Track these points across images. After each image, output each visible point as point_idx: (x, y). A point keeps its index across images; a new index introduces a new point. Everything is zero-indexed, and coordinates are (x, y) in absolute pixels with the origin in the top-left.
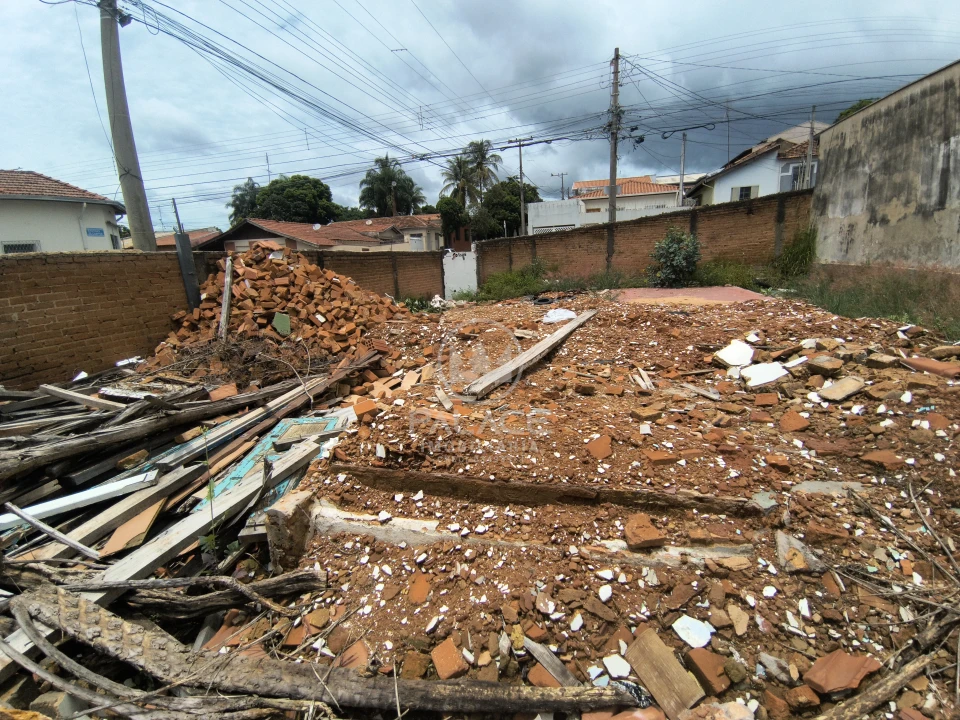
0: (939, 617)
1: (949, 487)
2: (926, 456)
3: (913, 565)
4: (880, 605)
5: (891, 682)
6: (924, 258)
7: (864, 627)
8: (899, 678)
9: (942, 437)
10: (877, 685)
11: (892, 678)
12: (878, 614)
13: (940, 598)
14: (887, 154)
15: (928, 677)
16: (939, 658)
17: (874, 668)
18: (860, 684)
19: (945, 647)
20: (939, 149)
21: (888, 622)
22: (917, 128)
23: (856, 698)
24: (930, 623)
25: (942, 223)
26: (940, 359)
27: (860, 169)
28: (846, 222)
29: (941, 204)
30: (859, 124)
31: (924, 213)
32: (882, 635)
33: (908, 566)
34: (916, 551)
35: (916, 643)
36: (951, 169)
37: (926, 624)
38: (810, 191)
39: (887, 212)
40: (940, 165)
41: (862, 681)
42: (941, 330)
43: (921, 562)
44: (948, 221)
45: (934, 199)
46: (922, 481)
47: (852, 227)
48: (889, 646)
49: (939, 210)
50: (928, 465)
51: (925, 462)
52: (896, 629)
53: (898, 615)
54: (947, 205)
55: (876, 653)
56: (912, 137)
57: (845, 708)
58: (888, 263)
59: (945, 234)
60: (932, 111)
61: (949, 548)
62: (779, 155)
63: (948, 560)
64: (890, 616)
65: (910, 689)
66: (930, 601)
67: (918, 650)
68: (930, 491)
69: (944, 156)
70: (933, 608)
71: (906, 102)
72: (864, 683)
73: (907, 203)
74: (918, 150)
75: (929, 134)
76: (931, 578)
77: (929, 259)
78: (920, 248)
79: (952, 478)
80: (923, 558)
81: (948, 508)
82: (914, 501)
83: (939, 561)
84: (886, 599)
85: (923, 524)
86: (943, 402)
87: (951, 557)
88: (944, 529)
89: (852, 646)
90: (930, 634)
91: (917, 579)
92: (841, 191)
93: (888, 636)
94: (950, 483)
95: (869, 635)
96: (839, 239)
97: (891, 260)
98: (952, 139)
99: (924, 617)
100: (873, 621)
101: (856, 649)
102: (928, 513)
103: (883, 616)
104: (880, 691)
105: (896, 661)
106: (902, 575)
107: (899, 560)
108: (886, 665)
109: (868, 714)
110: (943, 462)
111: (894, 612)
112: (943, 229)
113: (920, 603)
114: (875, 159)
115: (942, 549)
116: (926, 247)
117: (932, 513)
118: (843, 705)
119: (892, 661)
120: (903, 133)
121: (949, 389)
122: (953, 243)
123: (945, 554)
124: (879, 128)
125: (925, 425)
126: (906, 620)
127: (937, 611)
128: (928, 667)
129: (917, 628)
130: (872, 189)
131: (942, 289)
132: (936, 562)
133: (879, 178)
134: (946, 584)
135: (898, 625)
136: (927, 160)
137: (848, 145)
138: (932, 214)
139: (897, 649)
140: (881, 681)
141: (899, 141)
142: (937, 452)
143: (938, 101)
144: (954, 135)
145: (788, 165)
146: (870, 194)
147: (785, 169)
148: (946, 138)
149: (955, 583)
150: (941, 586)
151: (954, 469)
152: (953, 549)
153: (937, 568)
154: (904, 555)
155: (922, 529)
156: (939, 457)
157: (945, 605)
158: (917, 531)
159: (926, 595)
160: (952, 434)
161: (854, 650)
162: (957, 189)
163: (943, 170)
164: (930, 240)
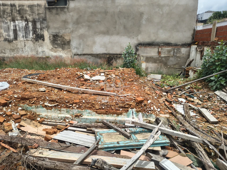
6: (13, 53)
20: (11, 24)
25: (17, 44)
29: (16, 38)
31: (10, 41)
36: (18, 30)
40: (12, 28)
44: (19, 44)
45: (12, 37)
49: (15, 40)
54: (18, 39)
59: (19, 46)
69: (13, 26)
75: (4, 18)
77: (15, 53)
78: (10, 51)
98: (16, 22)
116: (13, 50)
122: (23, 49)
136: (5, 26)
138: (13, 41)
143: (7, 9)
144: (17, 20)
148: (13, 20)
162: (21, 35)
163: (14, 30)
164: (13, 48)
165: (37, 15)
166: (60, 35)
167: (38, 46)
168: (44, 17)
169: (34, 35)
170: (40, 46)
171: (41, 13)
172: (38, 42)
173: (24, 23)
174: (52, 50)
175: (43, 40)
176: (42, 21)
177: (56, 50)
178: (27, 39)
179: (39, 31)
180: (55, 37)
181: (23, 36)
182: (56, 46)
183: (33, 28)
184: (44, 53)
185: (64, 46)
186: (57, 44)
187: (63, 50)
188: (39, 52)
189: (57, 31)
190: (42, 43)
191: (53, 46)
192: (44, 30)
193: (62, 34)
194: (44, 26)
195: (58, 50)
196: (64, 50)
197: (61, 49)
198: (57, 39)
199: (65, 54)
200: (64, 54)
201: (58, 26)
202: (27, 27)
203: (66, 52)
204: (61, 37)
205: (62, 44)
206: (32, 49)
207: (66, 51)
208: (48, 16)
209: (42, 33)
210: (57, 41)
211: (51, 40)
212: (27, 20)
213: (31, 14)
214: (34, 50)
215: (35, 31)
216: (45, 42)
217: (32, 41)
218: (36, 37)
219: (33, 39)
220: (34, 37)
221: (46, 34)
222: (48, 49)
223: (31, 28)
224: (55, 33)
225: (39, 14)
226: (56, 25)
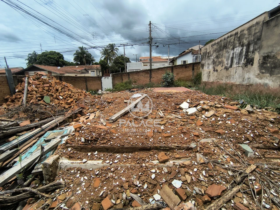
0: (240, 174)
1: (237, 138)
2: (230, 130)
3: (230, 159)
4: (223, 171)
5: (230, 194)
6: (226, 80)
7: (219, 177)
8: (232, 192)
9: (234, 125)
10: (226, 194)
11: (230, 192)
12: (223, 173)
13: (239, 168)
14: (217, 54)
15: (241, 193)
16: (243, 186)
17: (224, 189)
18: (221, 194)
19: (244, 183)
20: (231, 52)
21: (226, 175)
22: (225, 47)
23: (221, 198)
24: (238, 176)
26: (232, 105)
27: (211, 57)
28: (208, 71)
29: (231, 66)
30: (211, 46)
31: (227, 69)
32: (224, 179)
33: (229, 160)
34: (230, 155)
35: (235, 182)
36: (234, 57)
37: (237, 176)
38: (200, 63)
39: (217, 69)
40: (231, 56)
41: (221, 193)
42: (231, 98)
43: (232, 158)
44: (233, 70)
45: (229, 65)
46: (230, 137)
47: (209, 72)
48: (227, 182)
49: (230, 68)
50: (231, 133)
51: (230, 132)
52: (228, 177)
53: (228, 173)
54: (232, 66)
55: (224, 185)
56: (224, 49)
57: (218, 201)
58: (218, 81)
59: (232, 74)
60: (230, 42)
61: (239, 155)
62: (192, 53)
63: (240, 158)
64: (226, 174)
65: (237, 196)
66: (236, 169)
67: (236, 184)
68: (232, 139)
69: (232, 54)
70: (238, 171)
71: (223, 40)
72: (222, 193)
73: (222, 66)
74: (225, 52)
75: (228, 48)
76: (235, 163)
77: (228, 80)
79: (237, 136)
80: (232, 157)
81: (237, 144)
82: (228, 142)
83: (237, 158)
84: (224, 169)
85: (231, 148)
86: (233, 116)
87: (240, 157)
88: (237, 149)
89: (217, 183)
90: (239, 179)
91: (232, 163)
92: (207, 63)
93: (226, 179)
94: (237, 137)
95: (221, 179)
96: (207, 75)
97: (219, 80)
98: (235, 49)
99: (235, 174)
100: (222, 175)
101: (218, 183)
102: (232, 145)
103: (224, 174)
104: (227, 196)
105: (230, 187)
106: (227, 162)
107: (226, 158)
108: (227, 188)
109: (226, 204)
110: (234, 132)
111: (227, 172)
112: (232, 72)
113: (233, 170)
114: (215, 55)
115: (237, 155)
116: (227, 77)
117: (233, 145)
118: (217, 200)
119: (229, 187)
120: (221, 48)
121: (235, 113)
122: (234, 76)
123: (238, 156)
124: (215, 47)
125: (229, 122)
126: (230, 175)
127: (239, 172)
128: (240, 189)
129: (234, 177)
130: (214, 62)
131: (231, 88)
132: (236, 158)
133: (215, 60)
134: (240, 165)
135: (228, 176)
136: (228, 55)
137: (208, 51)
139: (229, 183)
140: (227, 193)
141: (220, 50)
142: (233, 129)
143: (232, 39)
144: (236, 48)
145: (194, 55)
146: (214, 64)
147: (193, 57)
148: (233, 49)
149: (243, 164)
150: (239, 165)
151: (238, 134)
152: (240, 155)
153: (236, 160)
154: (227, 157)
155: (231, 149)
156: (233, 130)
157: (241, 170)
158: (230, 150)
159: (235, 168)
160: (236, 125)
161: (218, 184)
162: (236, 62)
163: (232, 57)
164: (228, 75)
165: (253, 35)
166: (272, 55)
167: (246, 72)
168: (259, 36)
169: (246, 60)
170: (247, 72)
171: (258, 32)
172: (247, 68)
173: (240, 49)
174: (258, 76)
175: (252, 65)
176: (256, 42)
177: (262, 76)
178: (239, 65)
179: (250, 55)
180: (266, 59)
181: (237, 63)
182: (264, 71)
183: (246, 53)
184: (249, 79)
185: (273, 70)
186: (265, 68)
187: (271, 76)
188: (245, 79)
189: (270, 50)
190: (250, 69)
191: (260, 71)
192: (256, 52)
193: (275, 53)
194: (257, 47)
195: (264, 76)
196: (273, 76)
197: (268, 74)
198: (267, 61)
199: (273, 81)
200: (271, 82)
201: (273, 42)
202: (241, 53)
203: (274, 79)
204: (273, 58)
205: (272, 68)
206: (241, 75)
207: (275, 77)
208: (263, 34)
209: (253, 56)
210: (267, 63)
211: (259, 63)
212: (243, 46)
213: (248, 36)
214: (242, 76)
215: (246, 56)
216: (253, 66)
217: (242, 67)
218: (246, 62)
219: (243, 65)
220: (245, 63)
221: (257, 57)
222: (254, 75)
223: (244, 53)
224: (266, 53)
225: (255, 34)
226: (270, 42)
